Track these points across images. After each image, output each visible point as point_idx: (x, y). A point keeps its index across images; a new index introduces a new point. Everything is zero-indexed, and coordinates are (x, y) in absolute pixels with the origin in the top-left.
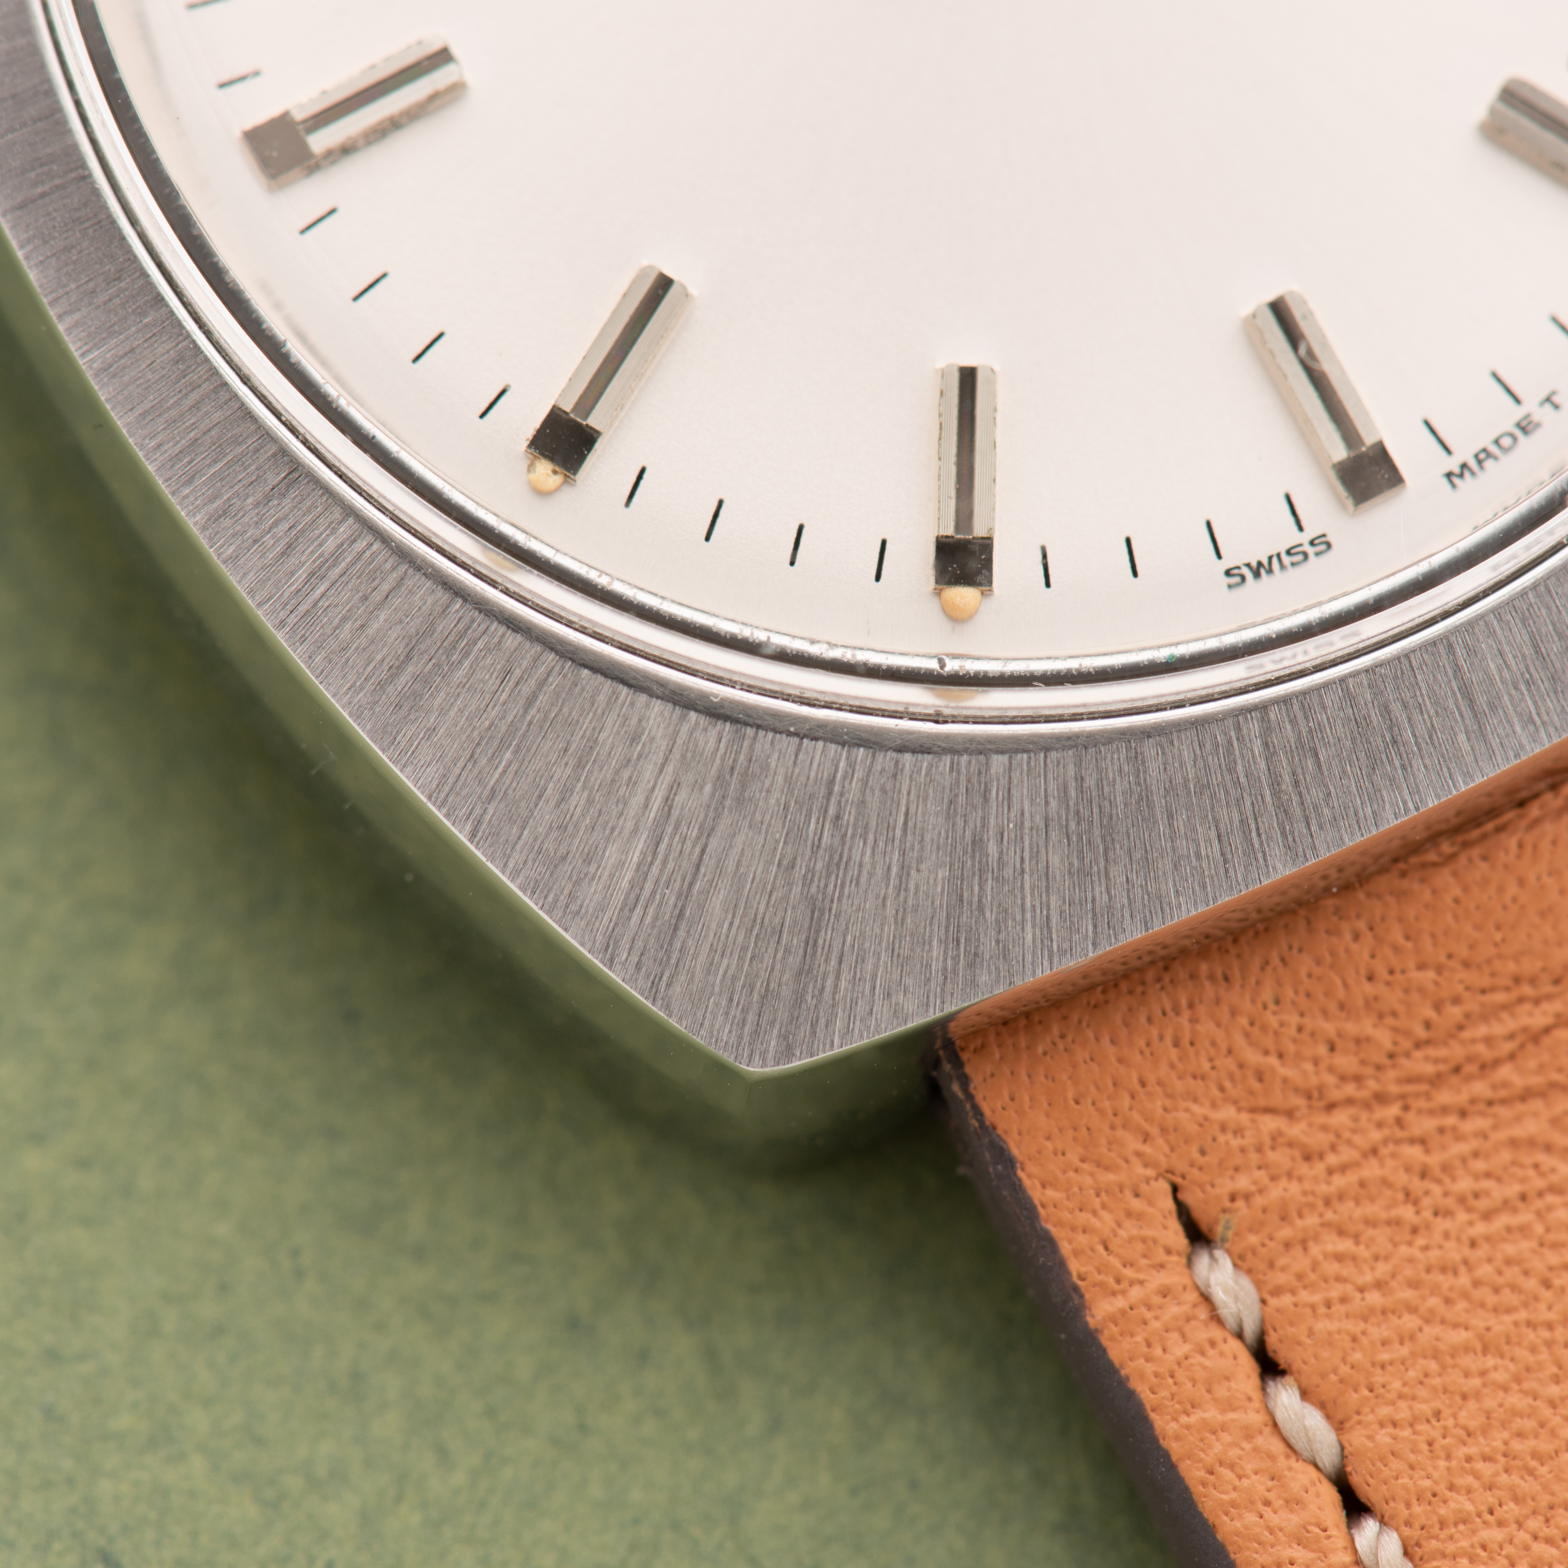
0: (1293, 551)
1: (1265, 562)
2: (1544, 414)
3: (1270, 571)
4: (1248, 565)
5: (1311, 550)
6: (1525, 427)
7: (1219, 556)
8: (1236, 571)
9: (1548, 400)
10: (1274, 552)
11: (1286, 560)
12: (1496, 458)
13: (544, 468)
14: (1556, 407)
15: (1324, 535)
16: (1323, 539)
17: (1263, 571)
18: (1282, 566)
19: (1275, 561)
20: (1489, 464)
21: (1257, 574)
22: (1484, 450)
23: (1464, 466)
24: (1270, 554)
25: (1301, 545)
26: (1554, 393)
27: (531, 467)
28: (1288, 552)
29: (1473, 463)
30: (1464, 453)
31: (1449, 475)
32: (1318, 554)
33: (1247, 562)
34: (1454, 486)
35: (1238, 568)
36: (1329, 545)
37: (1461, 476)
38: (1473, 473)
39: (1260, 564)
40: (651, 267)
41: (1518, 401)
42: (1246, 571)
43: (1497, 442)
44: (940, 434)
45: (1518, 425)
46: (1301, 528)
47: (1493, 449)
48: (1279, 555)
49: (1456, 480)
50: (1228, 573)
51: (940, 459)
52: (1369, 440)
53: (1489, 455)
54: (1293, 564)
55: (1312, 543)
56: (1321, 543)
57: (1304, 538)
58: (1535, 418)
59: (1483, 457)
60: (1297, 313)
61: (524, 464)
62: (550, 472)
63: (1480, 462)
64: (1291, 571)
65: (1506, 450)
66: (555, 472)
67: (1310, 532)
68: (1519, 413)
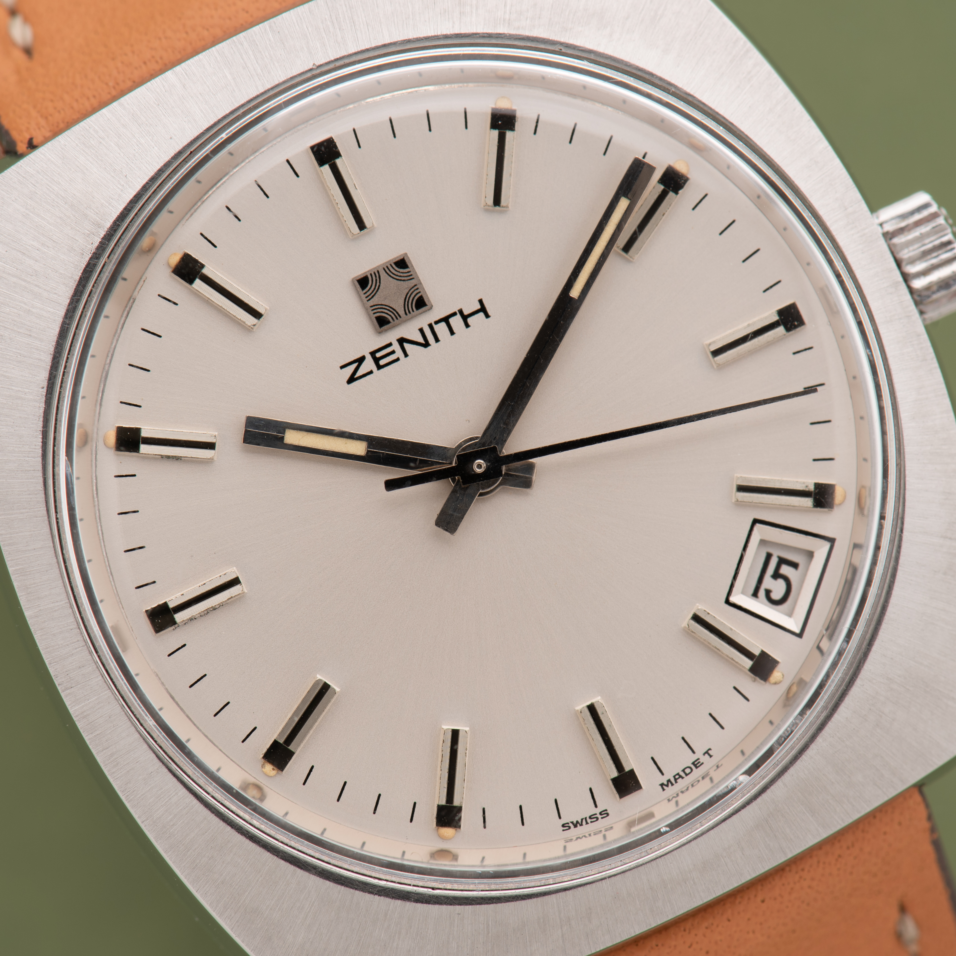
0: (592, 817)
1: (580, 821)
2: (705, 759)
3: (581, 825)
4: (572, 823)
5: (600, 817)
6: (696, 764)
7: (560, 818)
8: (567, 825)
9: (707, 752)
10: (584, 817)
11: (589, 820)
12: (683, 778)
13: (269, 768)
14: (711, 756)
15: (606, 810)
16: (606, 812)
17: (578, 825)
18: (587, 823)
19: (584, 821)
20: (680, 780)
21: (575, 826)
22: (678, 774)
23: (669, 781)
24: (582, 818)
25: (596, 814)
26: (710, 749)
27: (263, 766)
28: (590, 818)
29: (673, 780)
30: (669, 775)
31: (662, 785)
32: (602, 818)
33: (572, 821)
34: (664, 790)
35: (568, 823)
36: (608, 815)
37: (667, 786)
38: (672, 785)
39: (577, 822)
40: (320, 680)
41: (693, 752)
42: (571, 825)
43: (683, 771)
44: (442, 759)
45: (693, 763)
46: (596, 806)
47: (682, 774)
48: (586, 818)
49: (665, 787)
50: (563, 826)
51: (441, 770)
52: (627, 769)
53: (681, 777)
54: (591, 822)
55: (601, 814)
56: (605, 814)
57: (598, 811)
58: (701, 761)
59: (678, 777)
60: (600, 711)
61: (260, 765)
62: (271, 769)
63: (676, 780)
64: (590, 824)
65: (687, 775)
66: (273, 769)
67: (600, 809)
68: (694, 758)
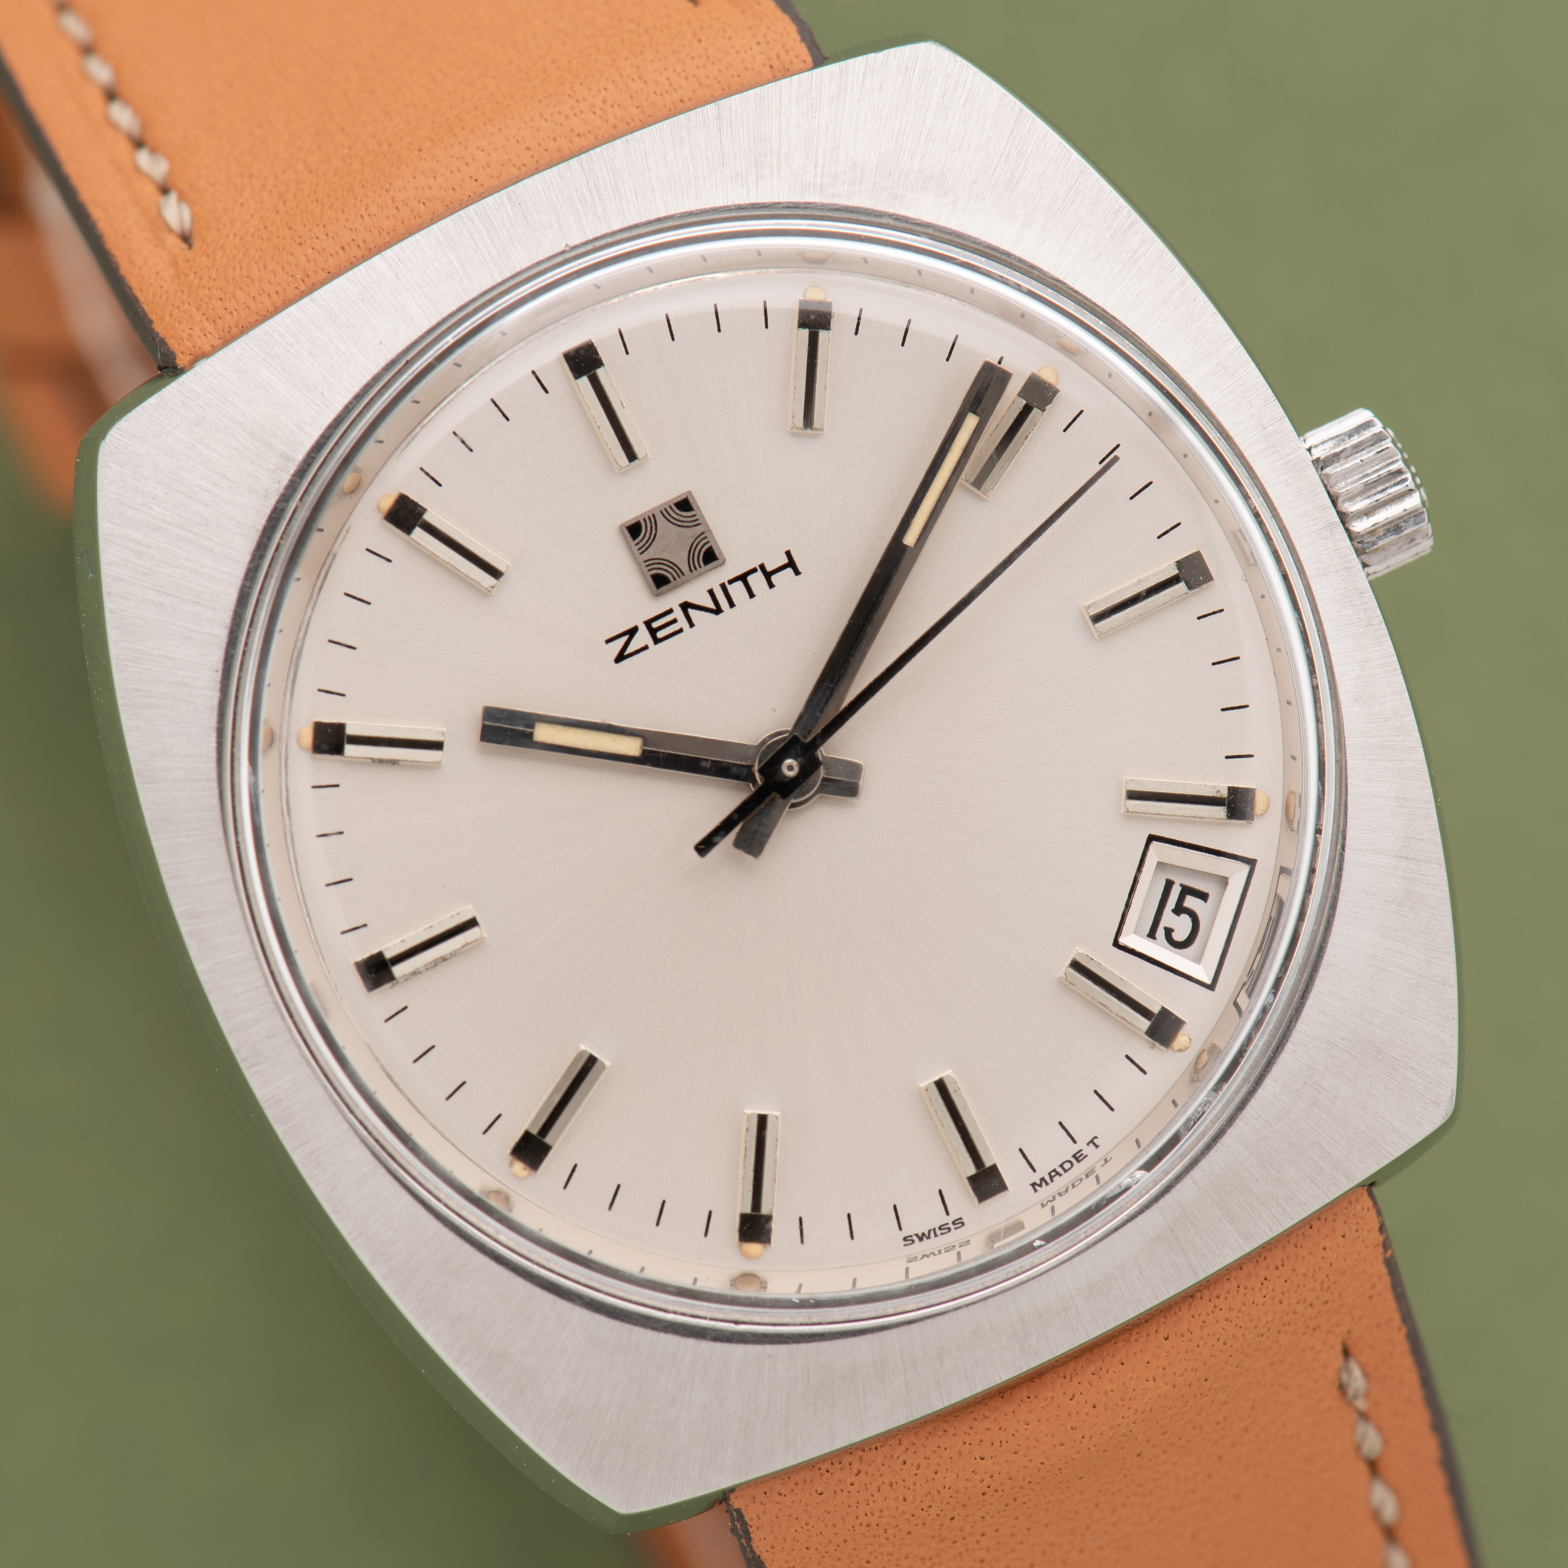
0: (943, 1227)
1: (927, 1233)
2: (1089, 1150)
3: (929, 1238)
4: (917, 1235)
5: (952, 1227)
6: (1078, 1157)
7: (900, 1229)
8: (910, 1238)
9: (1092, 1142)
10: (932, 1228)
11: (938, 1232)
12: (1060, 1175)
13: (519, 1167)
14: (1097, 1147)
15: (961, 1219)
16: (960, 1221)
17: (925, 1238)
18: (936, 1235)
19: (932, 1233)
20: (1056, 1179)
21: (921, 1239)
22: (1054, 1170)
23: (1042, 1179)
24: (930, 1229)
25: (947, 1224)
26: (1096, 1137)
27: (511, 1164)
28: (940, 1228)
29: (1048, 1179)
30: (1043, 1172)
31: (1033, 1185)
32: (956, 1229)
33: (916, 1233)
34: (1036, 1191)
35: (911, 1236)
36: (963, 1224)
37: (1040, 1186)
38: (1047, 1184)
39: (923, 1234)
40: (584, 1052)
41: (1074, 1141)
42: (915, 1238)
43: (1061, 1166)
44: (745, 1153)
45: (1074, 1156)
46: (948, 1214)
47: (1060, 1170)
48: (934, 1230)
49: (1037, 1187)
50: (905, 1239)
51: (744, 1168)
52: (988, 1164)
53: (1058, 1174)
54: (942, 1234)
55: (954, 1223)
56: (959, 1223)
57: (949, 1220)
58: (1085, 1153)
59: (1054, 1174)
60: (951, 1089)
61: (507, 1163)
62: (522, 1169)
63: (1051, 1178)
64: (940, 1237)
65: (1065, 1171)
66: (525, 1169)
67: (953, 1216)
68: (1075, 1148)
